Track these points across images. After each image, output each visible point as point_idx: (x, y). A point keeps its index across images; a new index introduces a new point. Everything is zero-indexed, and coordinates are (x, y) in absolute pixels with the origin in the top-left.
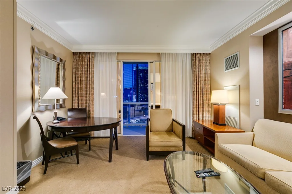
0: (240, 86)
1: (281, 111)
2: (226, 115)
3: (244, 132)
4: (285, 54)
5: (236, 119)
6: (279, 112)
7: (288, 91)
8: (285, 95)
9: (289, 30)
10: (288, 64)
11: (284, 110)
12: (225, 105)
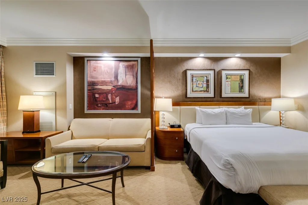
0: (56, 92)
1: (86, 111)
2: (40, 121)
3: (62, 132)
4: (89, 75)
5: (52, 123)
6: (85, 113)
7: (90, 99)
8: (88, 102)
9: (91, 61)
10: (90, 82)
11: (88, 111)
12: (39, 111)
